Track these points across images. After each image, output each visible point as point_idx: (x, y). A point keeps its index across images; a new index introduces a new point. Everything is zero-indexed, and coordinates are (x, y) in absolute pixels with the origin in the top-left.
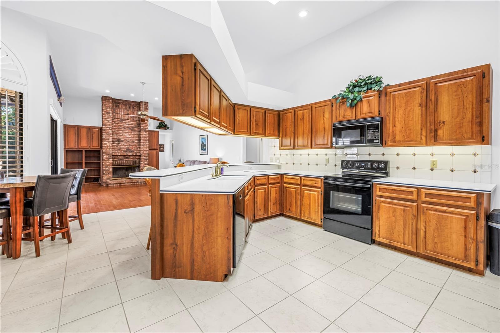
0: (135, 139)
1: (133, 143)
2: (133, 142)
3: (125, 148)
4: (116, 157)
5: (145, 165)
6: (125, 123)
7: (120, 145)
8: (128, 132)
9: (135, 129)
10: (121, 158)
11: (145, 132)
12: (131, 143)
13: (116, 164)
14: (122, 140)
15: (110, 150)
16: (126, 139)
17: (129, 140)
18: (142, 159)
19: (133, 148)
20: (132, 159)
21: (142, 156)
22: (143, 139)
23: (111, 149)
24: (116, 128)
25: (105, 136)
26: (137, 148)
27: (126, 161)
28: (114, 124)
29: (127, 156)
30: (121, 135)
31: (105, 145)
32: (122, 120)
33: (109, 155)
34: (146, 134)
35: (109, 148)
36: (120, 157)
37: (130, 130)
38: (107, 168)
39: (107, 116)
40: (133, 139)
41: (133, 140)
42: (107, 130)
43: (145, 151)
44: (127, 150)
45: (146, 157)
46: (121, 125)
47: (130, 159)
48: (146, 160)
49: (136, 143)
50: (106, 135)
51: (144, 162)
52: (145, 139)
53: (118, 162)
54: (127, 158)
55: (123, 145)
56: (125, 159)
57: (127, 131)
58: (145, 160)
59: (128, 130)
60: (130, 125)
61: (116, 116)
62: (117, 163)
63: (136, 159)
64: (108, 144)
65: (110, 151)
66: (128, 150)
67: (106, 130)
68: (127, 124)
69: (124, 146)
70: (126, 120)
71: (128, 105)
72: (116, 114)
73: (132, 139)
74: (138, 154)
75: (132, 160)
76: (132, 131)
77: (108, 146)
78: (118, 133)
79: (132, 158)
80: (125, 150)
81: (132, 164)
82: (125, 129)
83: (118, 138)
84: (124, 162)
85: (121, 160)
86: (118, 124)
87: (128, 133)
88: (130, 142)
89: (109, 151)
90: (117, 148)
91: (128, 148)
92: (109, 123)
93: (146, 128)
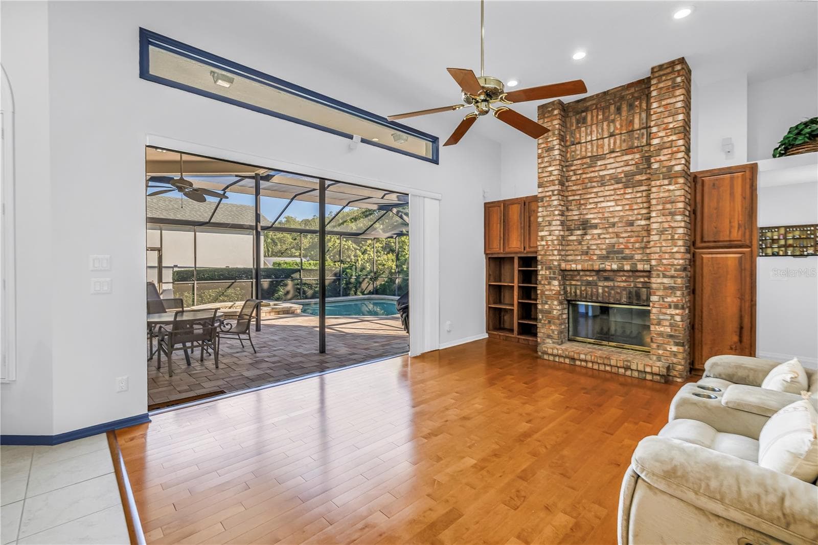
0: (636, 212)
1: (629, 229)
2: (631, 224)
3: (604, 247)
4: (576, 276)
5: (670, 307)
6: (603, 167)
7: (588, 237)
8: (612, 192)
9: (638, 177)
10: (591, 279)
11: (666, 182)
12: (621, 230)
13: (576, 295)
14: (593, 221)
15: (554, 255)
16: (604, 218)
17: (616, 220)
18: (654, 286)
19: (630, 246)
20: (623, 281)
21: (654, 273)
22: (660, 207)
23: (556, 252)
24: (578, 187)
25: (543, 216)
26: (643, 245)
27: (606, 289)
28: (574, 178)
29: (605, 274)
30: (592, 206)
31: (542, 240)
32: (595, 158)
33: (550, 268)
34: (671, 187)
35: (550, 248)
36: (586, 276)
37: (620, 186)
38: (547, 307)
39: (546, 159)
40: (630, 213)
41: (630, 218)
42: (548, 199)
43: (667, 256)
44: (608, 253)
45: (672, 277)
46: (593, 175)
47: (616, 284)
48: (672, 288)
49: (639, 229)
50: (545, 213)
51: (662, 297)
52: (669, 206)
53: (581, 291)
54: (607, 279)
55: (596, 236)
56: (601, 284)
57: (608, 190)
58: (665, 288)
59: (612, 187)
60: (619, 170)
61: (578, 152)
62: (578, 292)
63: (640, 286)
64: (549, 238)
65: (554, 258)
66: (612, 253)
67: (545, 199)
68: (609, 167)
69: (599, 242)
70: (608, 156)
71: (615, 103)
72: (578, 147)
73: (628, 213)
74: (640, 267)
75: (625, 288)
76: (626, 187)
77: (550, 243)
78: (582, 202)
79: (624, 278)
80: (604, 252)
81: (624, 300)
82: (603, 185)
83: (582, 216)
84: (600, 291)
85: (589, 283)
86: (584, 176)
87: (612, 198)
88: (620, 225)
89: (550, 258)
90: (580, 247)
91: (614, 246)
92: (552, 178)
93: (673, 163)
